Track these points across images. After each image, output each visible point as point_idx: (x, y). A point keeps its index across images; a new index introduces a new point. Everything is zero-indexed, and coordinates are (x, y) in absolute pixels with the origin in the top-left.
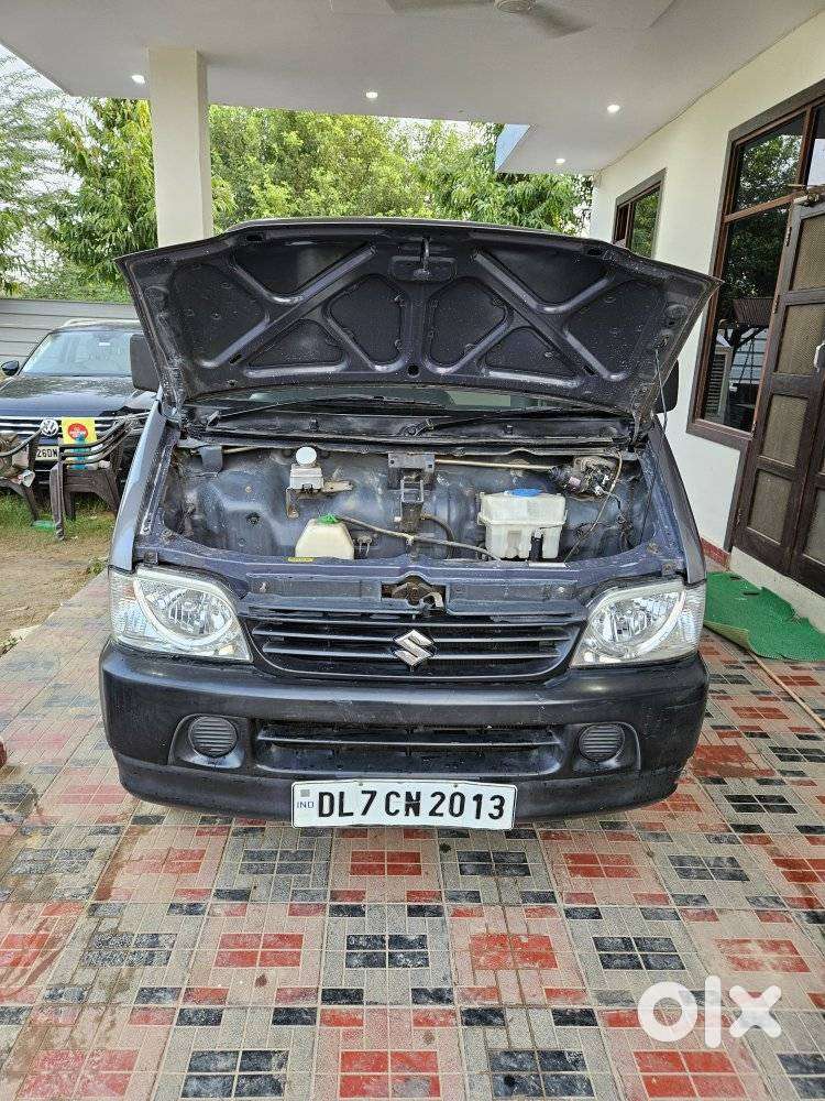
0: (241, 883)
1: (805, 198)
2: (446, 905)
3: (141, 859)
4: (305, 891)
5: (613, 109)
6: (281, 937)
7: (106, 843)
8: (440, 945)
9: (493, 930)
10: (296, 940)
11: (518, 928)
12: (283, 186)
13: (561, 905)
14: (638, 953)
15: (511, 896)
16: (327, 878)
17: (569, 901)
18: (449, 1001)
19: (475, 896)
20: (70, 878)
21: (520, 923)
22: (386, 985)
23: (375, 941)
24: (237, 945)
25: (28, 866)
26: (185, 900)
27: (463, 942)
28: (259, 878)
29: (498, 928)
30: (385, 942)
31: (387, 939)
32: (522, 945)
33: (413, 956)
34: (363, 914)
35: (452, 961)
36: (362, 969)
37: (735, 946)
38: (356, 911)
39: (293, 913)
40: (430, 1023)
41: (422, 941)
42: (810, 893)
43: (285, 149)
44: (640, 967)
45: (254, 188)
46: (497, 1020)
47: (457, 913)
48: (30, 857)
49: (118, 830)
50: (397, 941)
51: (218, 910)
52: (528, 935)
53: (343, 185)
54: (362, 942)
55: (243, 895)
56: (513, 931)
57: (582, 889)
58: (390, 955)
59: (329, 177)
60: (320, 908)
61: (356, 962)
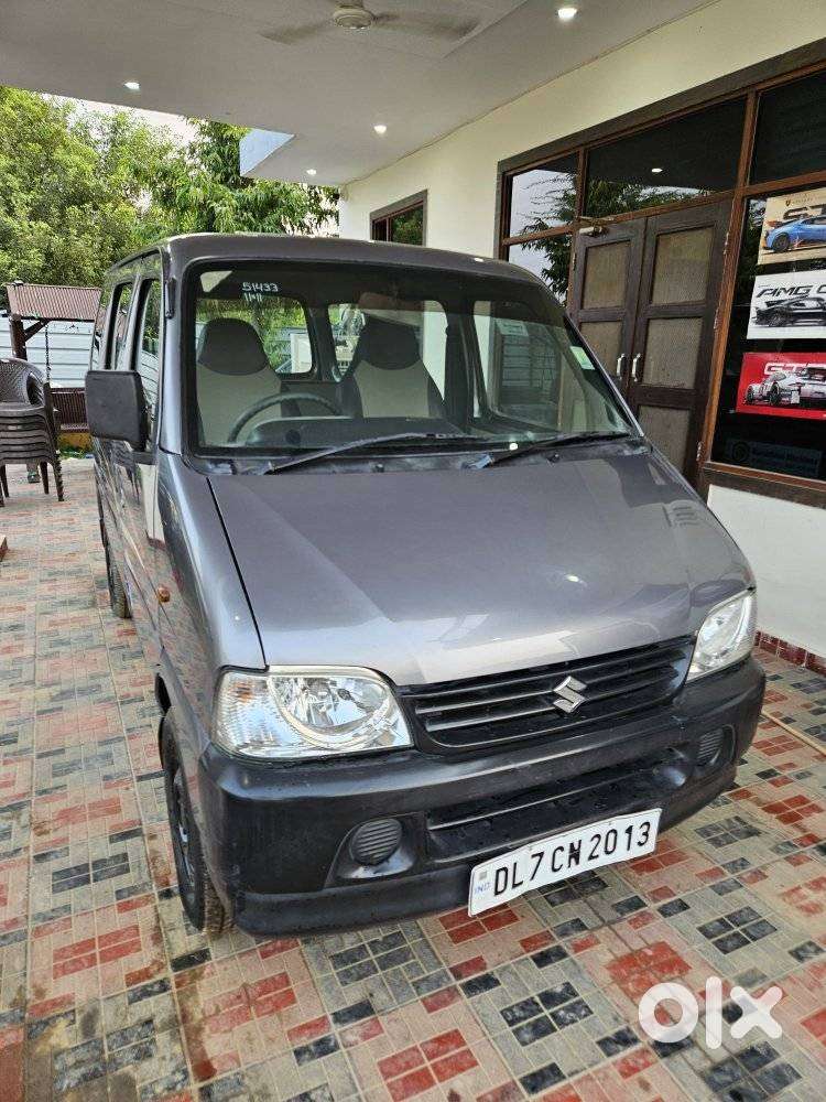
0: (353, 995)
1: (592, 229)
2: (562, 943)
3: (218, 1011)
4: (423, 980)
5: (381, 129)
6: (439, 1040)
7: (159, 1007)
8: (587, 986)
9: (619, 953)
10: (454, 1038)
11: (637, 944)
13: (652, 907)
14: (737, 929)
15: (608, 913)
16: (436, 957)
17: (655, 900)
18: (635, 1040)
19: (579, 925)
20: (148, 1066)
21: (636, 938)
23: (528, 1006)
24: (401, 1070)
25: (77, 1073)
26: (305, 1041)
27: (605, 976)
29: (622, 951)
30: (537, 1004)
31: (537, 999)
32: (651, 958)
33: (572, 1008)
34: (497, 983)
35: (609, 999)
36: (537, 1042)
37: (795, 897)
38: (488, 982)
39: (431, 1009)
40: (635, 1070)
41: (569, 990)
42: (804, 831)
44: (749, 942)
47: (578, 948)
48: (70, 1060)
49: (164, 986)
50: (549, 998)
51: (351, 1038)
52: (649, 947)
54: (518, 1013)
55: (363, 1010)
56: (636, 948)
57: (657, 885)
58: (553, 1015)
60: (452, 992)
61: (527, 1037)
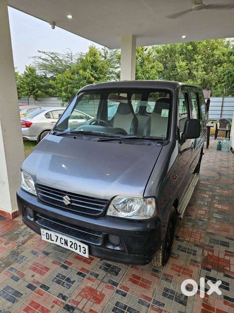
0: (50, 251)
2: (88, 275)
4: (60, 258)
6: (46, 267)
8: (77, 285)
9: (93, 287)
10: (48, 269)
11: (99, 290)
12: (185, 61)
13: (117, 288)
15: (106, 280)
16: (67, 257)
17: (121, 288)
18: (65, 300)
19: (97, 276)
20: (22, 238)
21: (101, 288)
22: (56, 289)
23: (63, 277)
24: (36, 265)
25: (17, 232)
26: (36, 251)
27: (83, 287)
28: (54, 251)
29: (94, 287)
31: (66, 278)
32: (96, 294)
33: (68, 285)
34: (67, 269)
36: (55, 283)
39: (53, 262)
40: (56, 303)
41: (73, 282)
43: (188, 50)
45: (176, 63)
46: (71, 311)
47: (89, 279)
48: (20, 230)
50: (68, 280)
51: (40, 256)
52: (100, 292)
53: (204, 58)
54: (60, 276)
55: (47, 254)
57: (128, 286)
58: (64, 282)
59: (200, 57)
60: (60, 263)
61: (55, 280)
